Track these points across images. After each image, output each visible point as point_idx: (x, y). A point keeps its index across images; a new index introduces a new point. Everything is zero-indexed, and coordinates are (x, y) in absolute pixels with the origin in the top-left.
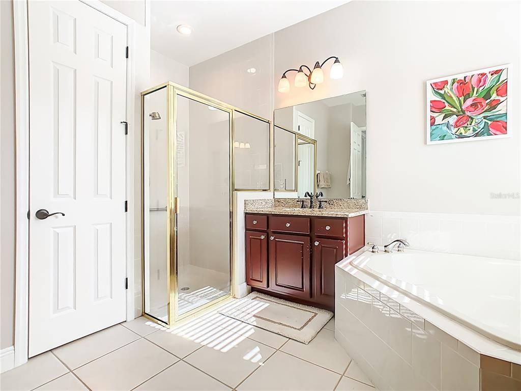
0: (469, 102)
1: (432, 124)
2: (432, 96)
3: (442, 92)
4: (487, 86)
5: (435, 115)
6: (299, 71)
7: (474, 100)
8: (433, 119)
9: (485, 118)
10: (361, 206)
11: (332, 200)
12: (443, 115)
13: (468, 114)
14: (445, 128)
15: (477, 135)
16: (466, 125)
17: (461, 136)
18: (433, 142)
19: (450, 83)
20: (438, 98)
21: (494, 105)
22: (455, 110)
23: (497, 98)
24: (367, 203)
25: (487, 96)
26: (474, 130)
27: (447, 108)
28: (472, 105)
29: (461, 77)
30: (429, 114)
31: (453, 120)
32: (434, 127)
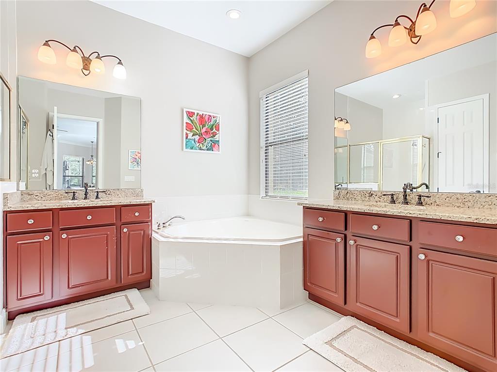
0: (204, 130)
1: (187, 138)
2: (186, 120)
3: (192, 119)
4: (212, 123)
5: (188, 132)
6: (72, 51)
7: (206, 129)
8: (187, 135)
9: (211, 141)
10: (138, 194)
11: (109, 191)
12: (192, 134)
13: (204, 136)
14: (193, 142)
15: (208, 150)
16: (203, 143)
17: (201, 149)
18: (187, 150)
19: (196, 114)
20: (190, 122)
21: (214, 135)
22: (198, 132)
23: (216, 131)
24: (142, 191)
25: (212, 129)
26: (207, 147)
27: (194, 129)
28: (205, 132)
29: (201, 113)
30: (185, 131)
31: (197, 138)
32: (187, 140)
